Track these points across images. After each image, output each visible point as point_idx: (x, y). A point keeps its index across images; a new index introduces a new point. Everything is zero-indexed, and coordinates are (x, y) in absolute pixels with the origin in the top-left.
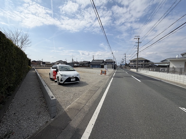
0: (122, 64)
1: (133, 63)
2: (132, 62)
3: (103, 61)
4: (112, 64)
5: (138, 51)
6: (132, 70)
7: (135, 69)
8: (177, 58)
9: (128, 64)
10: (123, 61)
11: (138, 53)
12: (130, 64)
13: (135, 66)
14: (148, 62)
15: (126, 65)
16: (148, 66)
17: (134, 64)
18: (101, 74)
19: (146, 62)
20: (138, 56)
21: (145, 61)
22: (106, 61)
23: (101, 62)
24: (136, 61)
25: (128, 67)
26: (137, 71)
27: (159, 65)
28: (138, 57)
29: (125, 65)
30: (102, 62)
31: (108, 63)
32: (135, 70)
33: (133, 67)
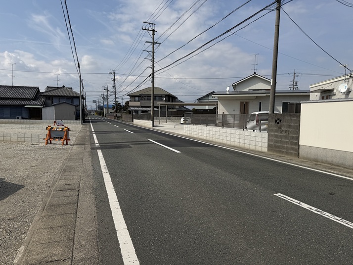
0: (106, 103)
1: (138, 104)
2: (137, 99)
3: (35, 91)
4: (72, 102)
5: (154, 67)
6: (137, 122)
7: (148, 119)
8: (228, 93)
9: (121, 104)
10: (107, 96)
11: (153, 74)
12: (131, 104)
13: (143, 111)
14: (172, 102)
15: (118, 107)
16: (175, 110)
17: (142, 107)
18: (47, 143)
19: (169, 101)
20: (153, 82)
21: (167, 99)
22: (50, 94)
23: (28, 96)
24: (149, 96)
25: (124, 115)
26: (153, 126)
27: (194, 109)
28: (153, 85)
29: (113, 107)
30: (30, 95)
31: (56, 102)
32: (147, 124)
33: (140, 113)
